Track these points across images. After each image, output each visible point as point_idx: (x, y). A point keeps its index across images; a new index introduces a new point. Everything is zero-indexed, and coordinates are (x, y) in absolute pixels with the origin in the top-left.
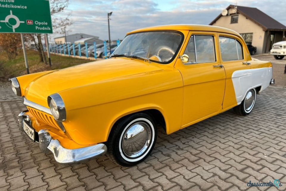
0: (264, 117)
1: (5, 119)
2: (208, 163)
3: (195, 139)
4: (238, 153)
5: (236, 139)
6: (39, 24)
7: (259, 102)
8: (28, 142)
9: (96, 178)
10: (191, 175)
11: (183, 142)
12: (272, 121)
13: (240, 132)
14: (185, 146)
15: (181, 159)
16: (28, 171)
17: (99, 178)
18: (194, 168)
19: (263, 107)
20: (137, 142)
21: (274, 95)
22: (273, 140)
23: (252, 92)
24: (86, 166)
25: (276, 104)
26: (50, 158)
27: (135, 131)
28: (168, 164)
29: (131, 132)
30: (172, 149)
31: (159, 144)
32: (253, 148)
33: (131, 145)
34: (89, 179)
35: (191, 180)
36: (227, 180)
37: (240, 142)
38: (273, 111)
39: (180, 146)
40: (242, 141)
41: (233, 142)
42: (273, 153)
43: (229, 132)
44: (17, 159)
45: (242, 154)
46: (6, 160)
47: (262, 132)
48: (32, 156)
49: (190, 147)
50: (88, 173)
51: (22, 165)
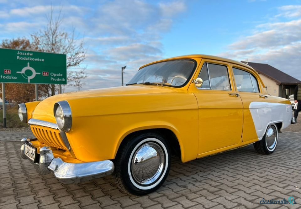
1: (6, 155)
2: (231, 194)
3: (214, 173)
4: (264, 185)
5: (260, 173)
6: (55, 76)
7: (282, 144)
8: (27, 174)
9: (100, 206)
10: (213, 204)
11: (201, 175)
13: (265, 168)
14: (203, 179)
15: (199, 190)
16: (23, 199)
17: (104, 206)
18: (215, 198)
19: (287, 148)
23: (273, 129)
24: (89, 195)
26: (50, 187)
27: (146, 154)
28: (185, 194)
29: (141, 155)
30: (189, 181)
31: (173, 177)
32: (282, 182)
33: (141, 170)
34: (92, 207)
39: (197, 179)
40: (269, 175)
41: (258, 176)
43: (252, 167)
44: (12, 188)
47: (290, 169)
48: (30, 186)
49: (209, 180)
50: (91, 202)
51: (17, 193)
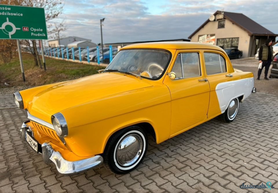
0: (246, 124)
1: (6, 127)
2: (194, 170)
3: (183, 147)
4: (220, 160)
5: (219, 146)
6: (35, 31)
7: (243, 109)
8: (29, 150)
9: (93, 185)
10: (179, 182)
11: (172, 149)
12: (254, 128)
13: (224, 139)
14: (173, 153)
15: (170, 167)
16: (32, 179)
17: (96, 185)
18: (181, 175)
19: (246, 114)
20: (130, 151)
21: (257, 101)
22: (253, 148)
23: (235, 101)
24: (83, 174)
25: (258, 111)
26: (50, 166)
27: (128, 142)
28: (158, 171)
29: (124, 143)
30: (162, 156)
31: (150, 152)
32: (235, 155)
33: (124, 155)
34: (87, 187)
35: (178, 187)
36: (210, 186)
37: (224, 149)
38: (255, 117)
39: (169, 154)
40: (225, 148)
41: (217, 150)
42: (252, 160)
43: (213, 139)
44: (20, 167)
45: (225, 161)
46: (11, 169)
47: (244, 140)
48: (34, 164)
49: (178, 155)
50: (85, 181)
51: (25, 173)
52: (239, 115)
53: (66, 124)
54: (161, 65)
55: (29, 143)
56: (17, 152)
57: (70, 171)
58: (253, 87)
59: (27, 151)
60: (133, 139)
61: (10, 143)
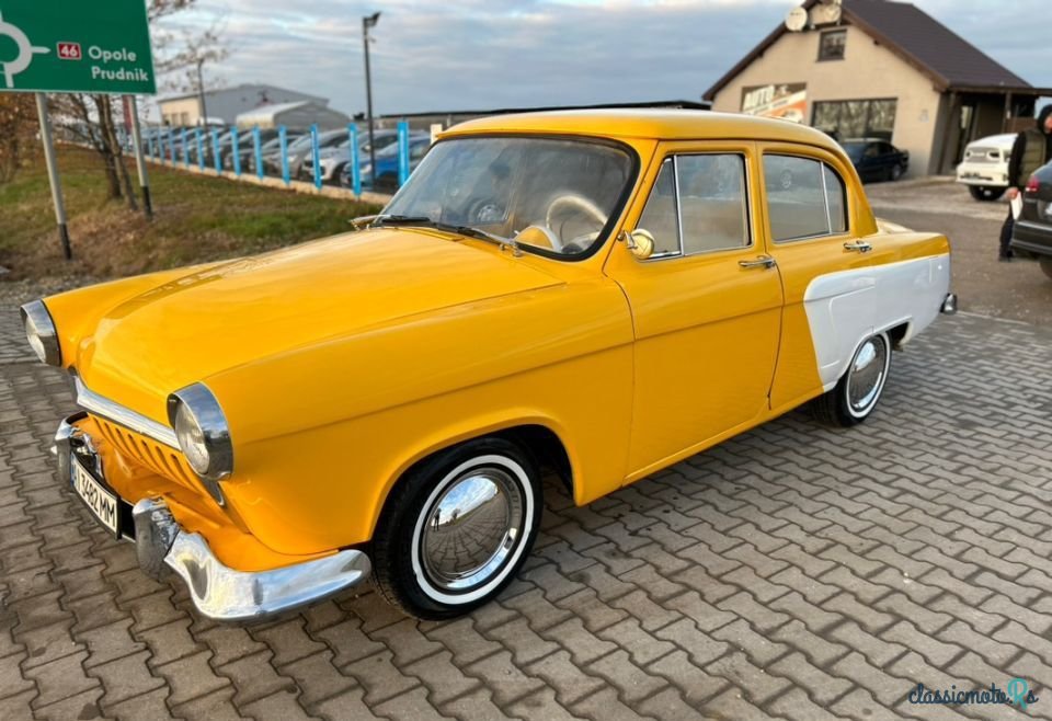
0: (915, 431)
2: (714, 605)
3: (673, 517)
4: (815, 567)
5: (811, 515)
6: (106, 59)
7: (903, 374)
8: (87, 526)
9: (331, 661)
10: (657, 649)
11: (632, 527)
12: (942, 447)
13: (829, 489)
14: (637, 541)
15: (624, 591)
16: (98, 637)
17: (345, 661)
18: (666, 622)
19: (915, 394)
20: (473, 534)
21: (956, 345)
22: (939, 522)
23: (875, 345)
25: (960, 383)
26: (170, 587)
27: (466, 497)
28: (579, 608)
29: (451, 503)
30: (595, 553)
31: (548, 535)
32: (869, 551)
33: (451, 548)
34: (310, 666)
35: (654, 668)
36: (774, 667)
37: (828, 526)
38: (949, 408)
39: (621, 543)
40: (834, 523)
41: (802, 529)
42: (932, 570)
43: (790, 489)
44: (53, 591)
45: (831, 573)
46: (17, 597)
47: (904, 491)
48: (107, 580)
49: (656, 547)
50: (303, 645)
51: (74, 613)
52: (888, 397)
53: (225, 428)
54: (599, 202)
55: (86, 498)
56: (43, 532)
57: (245, 608)
58: (946, 292)
59: (78, 527)
60: (487, 488)
61: (15, 499)
